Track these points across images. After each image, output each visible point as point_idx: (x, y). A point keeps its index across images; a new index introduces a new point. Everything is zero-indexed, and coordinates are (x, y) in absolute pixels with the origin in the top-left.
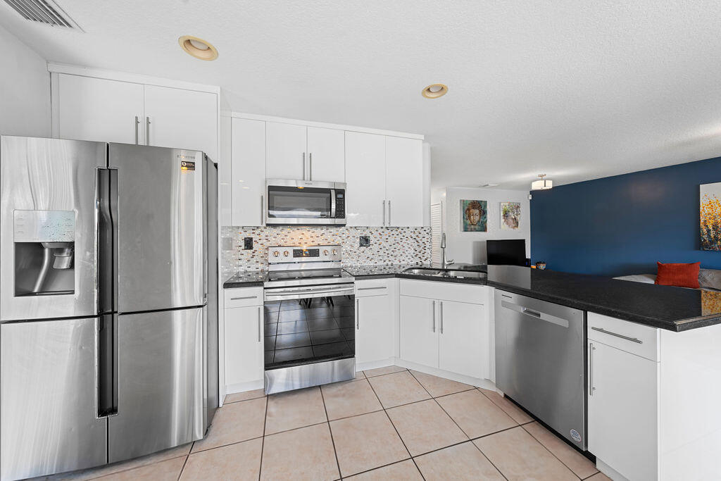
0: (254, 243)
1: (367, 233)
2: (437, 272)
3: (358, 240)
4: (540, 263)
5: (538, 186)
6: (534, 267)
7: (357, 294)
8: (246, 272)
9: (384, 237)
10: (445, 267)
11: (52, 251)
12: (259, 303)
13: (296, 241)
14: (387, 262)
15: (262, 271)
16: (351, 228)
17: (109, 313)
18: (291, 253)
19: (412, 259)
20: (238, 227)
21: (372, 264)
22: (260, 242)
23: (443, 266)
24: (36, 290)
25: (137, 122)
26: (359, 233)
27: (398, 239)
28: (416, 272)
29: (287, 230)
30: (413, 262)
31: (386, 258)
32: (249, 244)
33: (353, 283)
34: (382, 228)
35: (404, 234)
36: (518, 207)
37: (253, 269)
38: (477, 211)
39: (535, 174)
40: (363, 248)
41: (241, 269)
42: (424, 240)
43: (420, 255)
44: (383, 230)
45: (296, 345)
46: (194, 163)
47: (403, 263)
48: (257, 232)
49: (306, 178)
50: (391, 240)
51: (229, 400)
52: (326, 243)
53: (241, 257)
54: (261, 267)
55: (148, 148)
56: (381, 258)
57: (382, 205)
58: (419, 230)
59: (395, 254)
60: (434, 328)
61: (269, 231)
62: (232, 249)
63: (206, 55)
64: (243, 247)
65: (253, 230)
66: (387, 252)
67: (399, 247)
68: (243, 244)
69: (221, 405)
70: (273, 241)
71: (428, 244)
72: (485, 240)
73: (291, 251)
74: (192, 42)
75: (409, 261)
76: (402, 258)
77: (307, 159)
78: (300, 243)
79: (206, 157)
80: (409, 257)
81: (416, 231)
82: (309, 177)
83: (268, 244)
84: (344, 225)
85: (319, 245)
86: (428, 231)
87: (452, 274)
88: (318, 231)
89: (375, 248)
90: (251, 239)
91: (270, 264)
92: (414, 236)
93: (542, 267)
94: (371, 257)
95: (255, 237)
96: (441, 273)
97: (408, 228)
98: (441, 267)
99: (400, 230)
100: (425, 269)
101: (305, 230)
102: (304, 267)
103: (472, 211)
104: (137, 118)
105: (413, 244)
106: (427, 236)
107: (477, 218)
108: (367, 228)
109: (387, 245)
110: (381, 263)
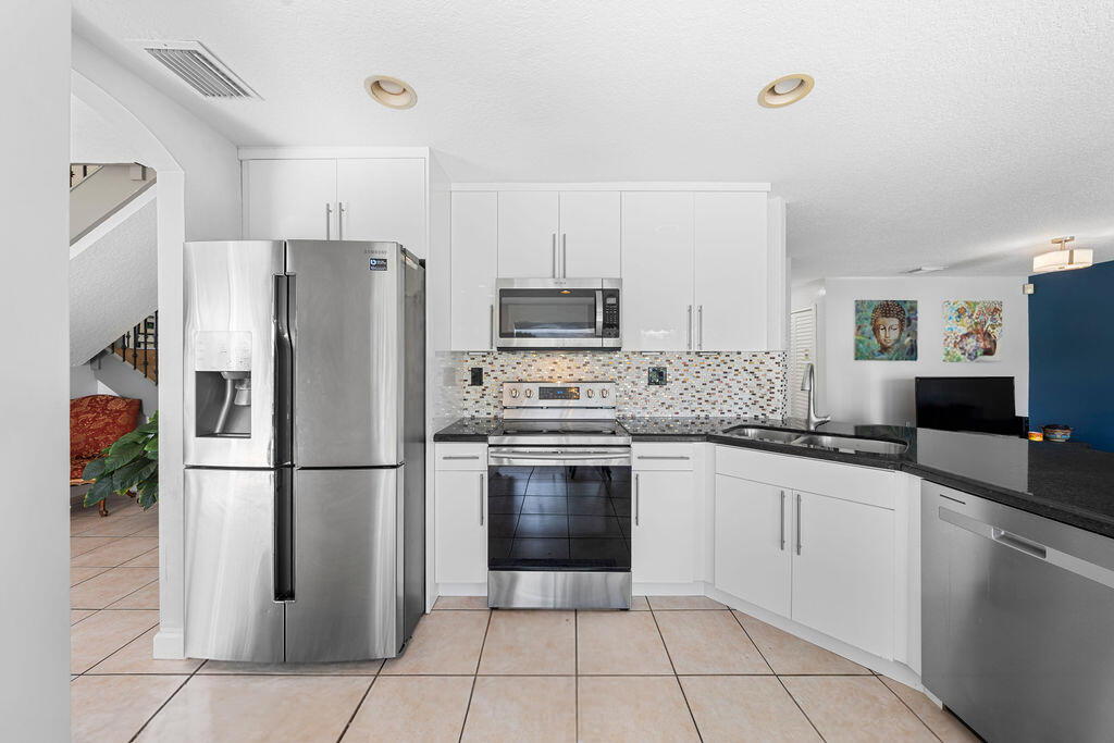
0: (484, 376)
1: (660, 362)
2: (793, 435)
3: (646, 374)
4: (1055, 427)
5: (1050, 262)
6: (1037, 437)
7: (636, 466)
8: (473, 418)
9: (693, 370)
10: (812, 428)
11: (234, 382)
12: (481, 467)
13: (546, 374)
14: (698, 412)
15: (496, 418)
16: (634, 353)
17: (287, 466)
18: (536, 393)
19: (745, 409)
20: (463, 353)
21: (670, 414)
22: (493, 375)
23: (809, 426)
24: (218, 431)
25: (329, 211)
26: (646, 363)
27: (719, 372)
28: (751, 432)
29: (532, 356)
30: (750, 414)
31: (695, 405)
32: (477, 377)
33: (629, 446)
34: (688, 353)
35: (730, 364)
36: (996, 310)
37: (483, 415)
38: (895, 322)
39: (1045, 238)
40: (653, 388)
41: (467, 415)
42: (771, 375)
43: (763, 402)
44: (689, 357)
45: (548, 536)
46: (385, 260)
47: (727, 415)
48: (489, 359)
49: (557, 276)
50: (706, 375)
51: (440, 605)
52: (591, 378)
53: (467, 396)
54: (494, 412)
55: (341, 244)
56: (686, 405)
57: (686, 313)
58: (760, 356)
59: (713, 399)
60: (783, 542)
61: (505, 358)
62: (455, 385)
63: (403, 100)
64: (470, 382)
65: (484, 356)
66: (698, 395)
67: (721, 386)
68: (468, 376)
69: (428, 611)
70: (511, 374)
71: (778, 383)
72: (913, 377)
73: (535, 388)
74: (382, 85)
75: (740, 412)
76: (725, 407)
77: (560, 245)
78: (551, 377)
79: (404, 251)
80: (741, 404)
81: (754, 359)
82: (562, 272)
83: (503, 377)
84: (619, 349)
85: (580, 381)
86: (778, 359)
87: (827, 441)
88: (580, 359)
89: (675, 387)
90: (481, 369)
91: (505, 408)
92: (750, 368)
93: (1060, 436)
94: (668, 403)
95: (486, 368)
96: (802, 439)
97: (739, 353)
98: (804, 428)
99: (723, 357)
100: (772, 428)
101: (558, 357)
102: (555, 415)
103: (882, 320)
104: (328, 205)
105: (748, 382)
106: (776, 369)
107: (894, 335)
108: (661, 353)
109: (698, 384)
110: (687, 414)
